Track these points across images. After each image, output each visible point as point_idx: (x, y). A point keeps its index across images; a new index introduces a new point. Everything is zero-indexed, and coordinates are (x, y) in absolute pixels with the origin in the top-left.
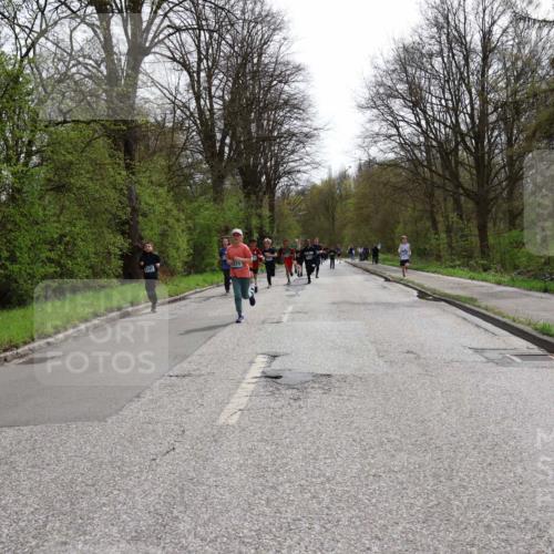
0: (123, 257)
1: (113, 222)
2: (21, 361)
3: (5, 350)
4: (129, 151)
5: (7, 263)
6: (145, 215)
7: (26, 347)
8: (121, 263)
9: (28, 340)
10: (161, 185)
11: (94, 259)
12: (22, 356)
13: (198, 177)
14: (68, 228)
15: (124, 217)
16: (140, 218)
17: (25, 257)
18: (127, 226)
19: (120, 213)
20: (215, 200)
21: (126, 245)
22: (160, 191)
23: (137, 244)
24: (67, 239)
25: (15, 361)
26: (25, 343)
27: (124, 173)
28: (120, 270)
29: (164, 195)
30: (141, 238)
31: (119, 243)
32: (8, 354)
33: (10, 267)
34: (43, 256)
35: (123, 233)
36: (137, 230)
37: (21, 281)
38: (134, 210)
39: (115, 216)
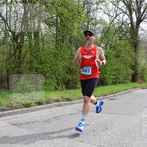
0: (132, 75)
1: (130, 66)
2: (108, 99)
3: (104, 96)
4: (135, 47)
5: (104, 75)
6: (138, 65)
7: (109, 96)
8: (131, 77)
9: (109, 94)
11: (125, 75)
12: (108, 98)
14: (119, 67)
15: (133, 65)
17: (108, 73)
18: (134, 67)
21: (133, 72)
24: (119, 69)
25: (106, 99)
26: (109, 95)
27: (134, 53)
28: (131, 79)
30: (137, 71)
31: (131, 72)
32: (105, 97)
33: (105, 75)
34: (113, 73)
35: (133, 69)
36: (136, 68)
37: (107, 79)
38: (136, 63)
39: (131, 64)
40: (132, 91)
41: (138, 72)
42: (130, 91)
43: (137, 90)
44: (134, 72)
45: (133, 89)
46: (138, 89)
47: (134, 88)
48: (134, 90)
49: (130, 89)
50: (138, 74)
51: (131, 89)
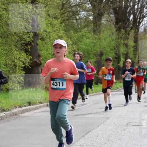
6: (43, 39)
8: (23, 73)
10: (56, 18)
13: (83, 14)
15: (28, 40)
16: (40, 41)
18: (29, 47)
19: (25, 36)
20: (94, 31)
21: (28, 60)
22: (55, 22)
23: (36, 60)
29: (58, 25)
30: (39, 56)
35: (26, 51)
36: (36, 50)
39: (21, 38)
40: (23, 112)
41: (41, 58)
42: (16, 114)
43: (37, 108)
44: (31, 60)
45: (24, 108)
46: (41, 107)
47: (30, 104)
48: (27, 111)
49: (16, 107)
50: (41, 64)
51: (20, 107)
